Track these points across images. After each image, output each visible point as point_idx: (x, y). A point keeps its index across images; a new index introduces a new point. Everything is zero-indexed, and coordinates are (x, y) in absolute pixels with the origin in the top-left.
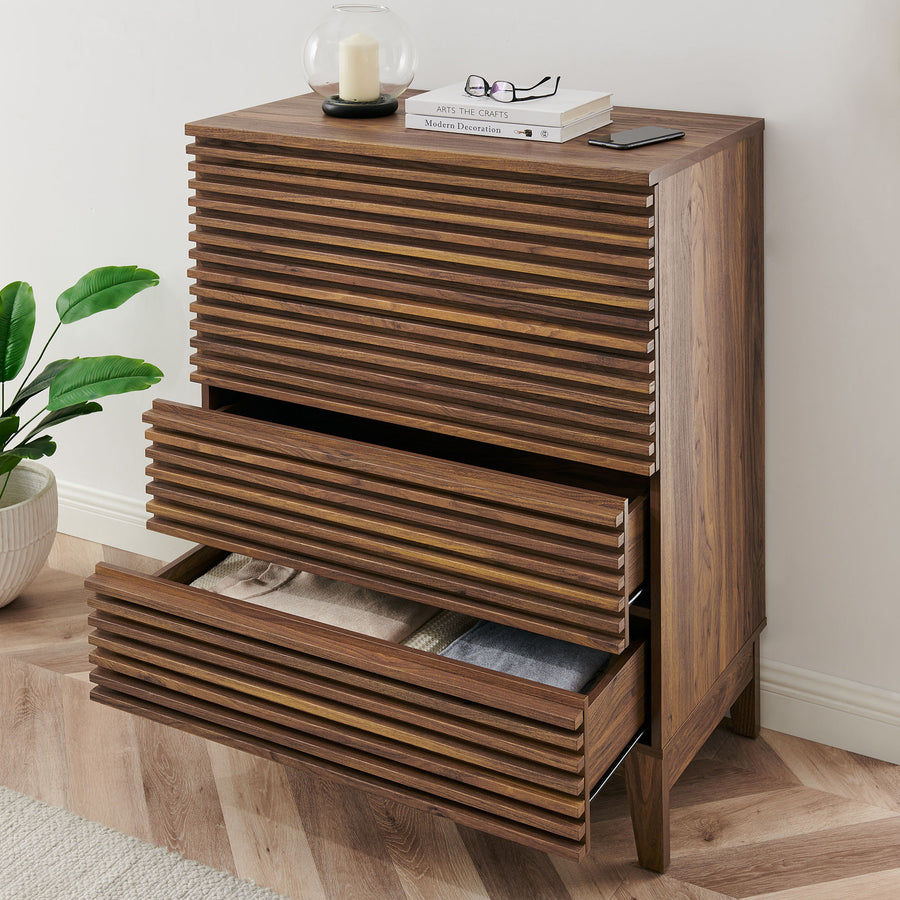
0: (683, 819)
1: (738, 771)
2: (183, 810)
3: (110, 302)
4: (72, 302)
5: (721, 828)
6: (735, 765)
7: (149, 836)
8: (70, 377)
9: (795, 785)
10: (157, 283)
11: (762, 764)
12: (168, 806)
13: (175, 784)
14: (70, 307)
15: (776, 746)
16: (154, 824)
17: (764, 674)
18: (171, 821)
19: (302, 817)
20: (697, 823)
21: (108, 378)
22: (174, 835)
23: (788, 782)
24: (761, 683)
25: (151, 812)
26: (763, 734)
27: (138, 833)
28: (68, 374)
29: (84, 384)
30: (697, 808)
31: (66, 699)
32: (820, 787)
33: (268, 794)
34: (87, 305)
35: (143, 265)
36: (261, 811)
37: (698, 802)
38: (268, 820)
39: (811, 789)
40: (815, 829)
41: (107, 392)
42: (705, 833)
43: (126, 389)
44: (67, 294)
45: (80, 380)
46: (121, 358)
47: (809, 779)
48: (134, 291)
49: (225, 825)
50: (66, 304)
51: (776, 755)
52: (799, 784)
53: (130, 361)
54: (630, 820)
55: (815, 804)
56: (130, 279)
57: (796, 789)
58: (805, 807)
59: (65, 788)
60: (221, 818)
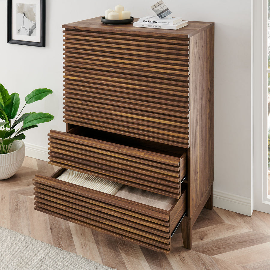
0: (195, 233)
1: (208, 219)
2: (61, 235)
3: (40, 98)
4: (29, 98)
5: (205, 236)
6: (207, 217)
7: (52, 243)
8: (29, 118)
9: (223, 223)
10: (52, 93)
11: (214, 217)
12: (57, 234)
13: (59, 227)
14: (29, 99)
15: (217, 211)
16: (54, 240)
17: (214, 193)
18: (58, 239)
19: (93, 236)
20: (198, 234)
21: (39, 119)
22: (59, 242)
23: (221, 222)
24: (213, 195)
25: (53, 236)
26: (214, 208)
27: (50, 243)
28: (29, 117)
29: (33, 120)
30: (198, 230)
31: (28, 203)
32: (230, 223)
33: (84, 229)
34: (33, 99)
35: (48, 88)
36: (82, 235)
37: (198, 228)
38: (84, 237)
39: (228, 224)
40: (229, 235)
41: (39, 122)
42: (201, 237)
43: (44, 122)
44: (28, 96)
45: (32, 119)
46: (43, 113)
47: (227, 221)
48: (46, 95)
49: (73, 239)
50: (28, 99)
51: (217, 214)
52: (224, 222)
53: (45, 114)
54: (181, 234)
55: (229, 228)
56: (45, 92)
57: (224, 224)
58: (226, 229)
59: (29, 229)
60: (72, 237)
